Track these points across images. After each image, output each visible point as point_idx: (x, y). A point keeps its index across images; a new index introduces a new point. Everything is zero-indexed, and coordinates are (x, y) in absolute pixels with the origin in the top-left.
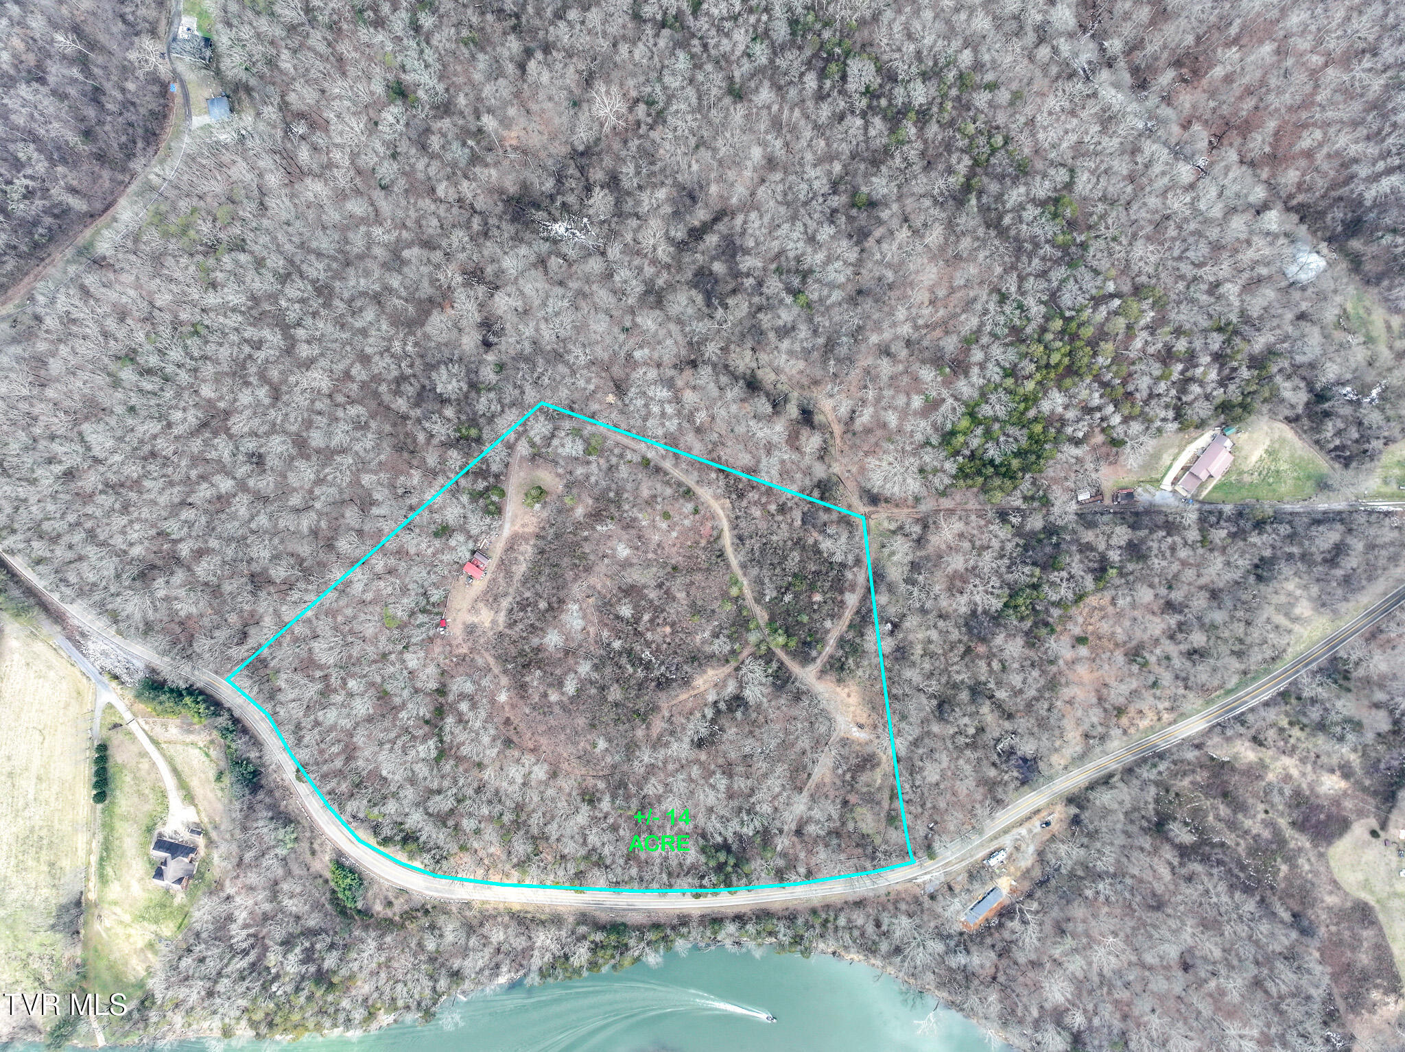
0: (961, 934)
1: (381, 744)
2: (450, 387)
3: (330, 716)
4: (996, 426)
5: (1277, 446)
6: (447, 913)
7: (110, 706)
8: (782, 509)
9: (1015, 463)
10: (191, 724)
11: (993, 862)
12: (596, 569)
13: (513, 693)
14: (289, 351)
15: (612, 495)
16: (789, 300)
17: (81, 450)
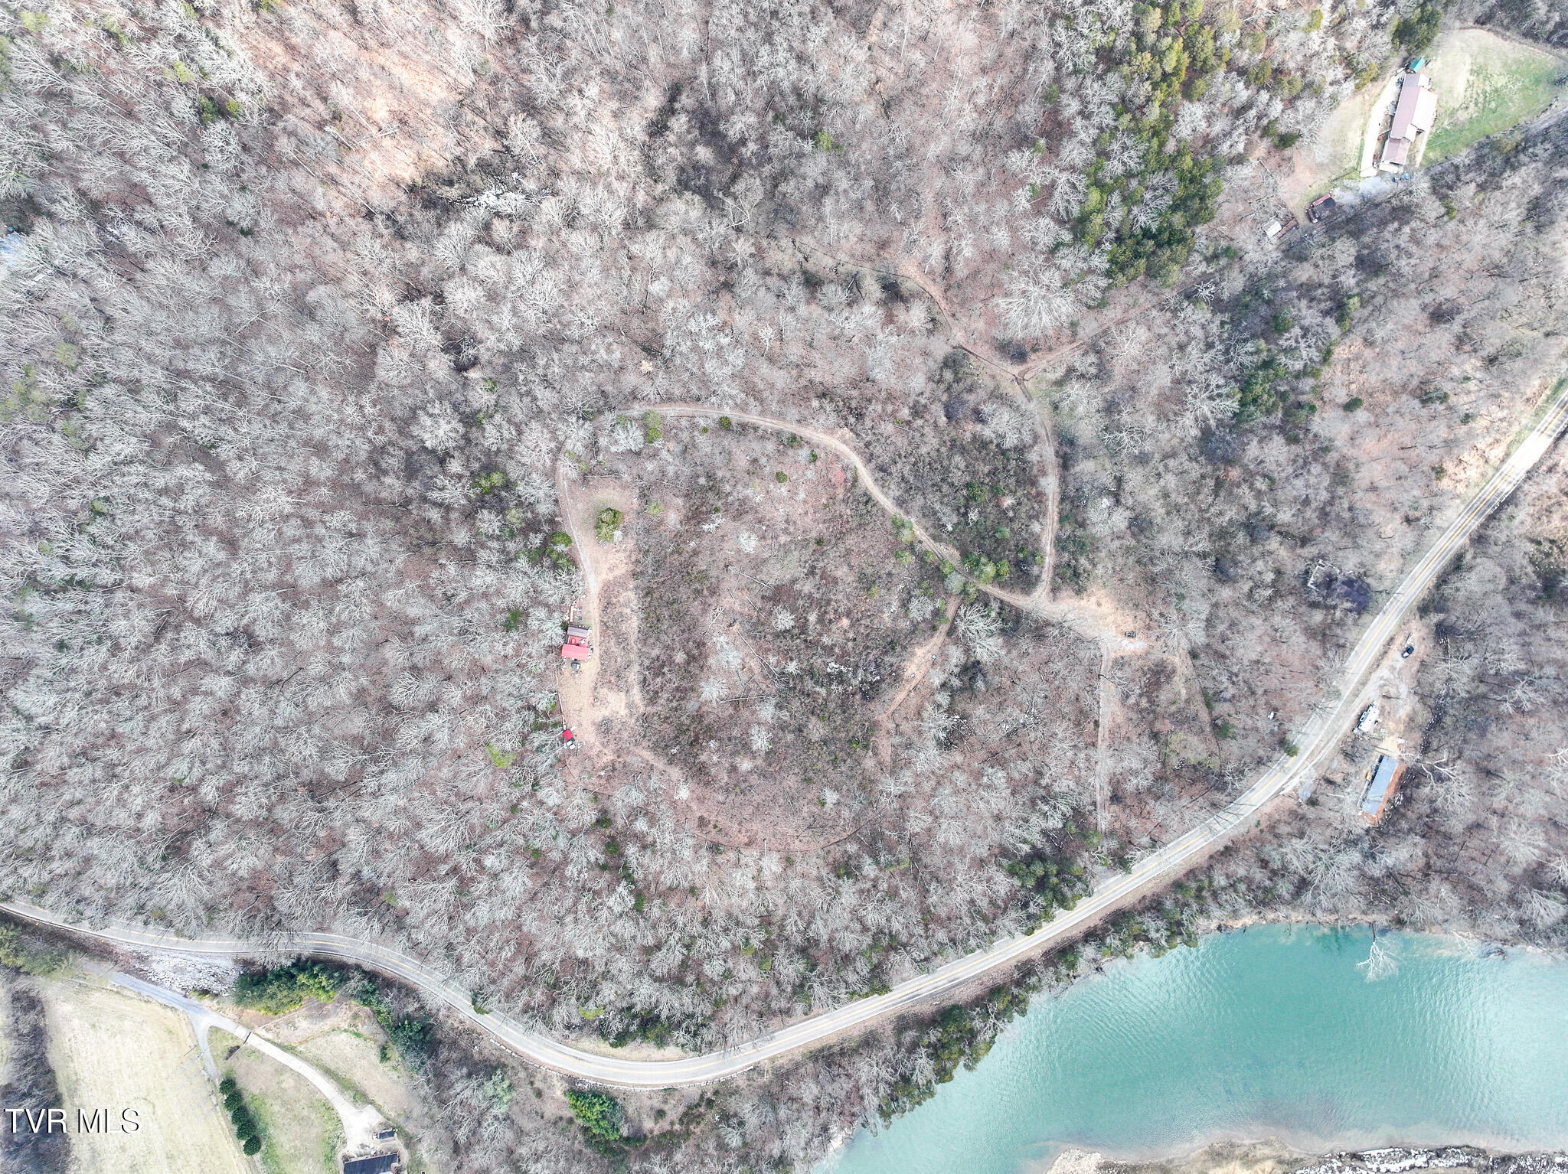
0: (1368, 831)
1: (560, 920)
2: (441, 433)
3: (482, 914)
4: (1134, 183)
5: (1481, 60)
6: (735, 1092)
7: (214, 1030)
8: (917, 411)
9: (1178, 219)
10: (321, 1007)
11: (1367, 726)
12: (724, 586)
13: (691, 784)
14: (222, 483)
15: (702, 481)
16: (808, 146)
17: (21, 725)
